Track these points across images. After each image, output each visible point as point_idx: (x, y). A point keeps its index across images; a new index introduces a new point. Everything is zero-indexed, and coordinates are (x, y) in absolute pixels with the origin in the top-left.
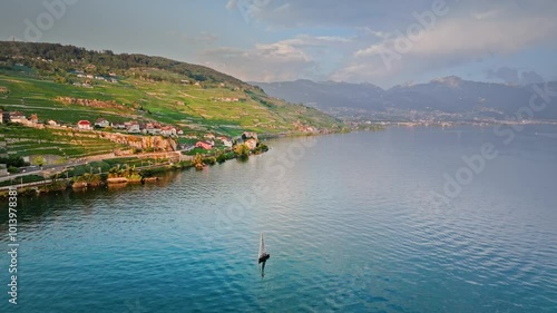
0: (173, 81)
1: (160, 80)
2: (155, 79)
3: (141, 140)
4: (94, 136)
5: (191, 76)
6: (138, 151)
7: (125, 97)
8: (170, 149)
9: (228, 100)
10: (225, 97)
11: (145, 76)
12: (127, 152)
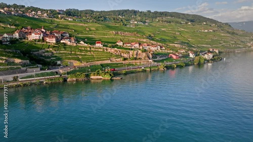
0: (177, 22)
1: (170, 22)
2: (167, 22)
3: (129, 52)
4: (101, 50)
5: (188, 20)
6: (125, 59)
7: (148, 31)
8: (147, 58)
9: (206, 31)
10: (205, 29)
11: (162, 21)
12: (119, 59)
